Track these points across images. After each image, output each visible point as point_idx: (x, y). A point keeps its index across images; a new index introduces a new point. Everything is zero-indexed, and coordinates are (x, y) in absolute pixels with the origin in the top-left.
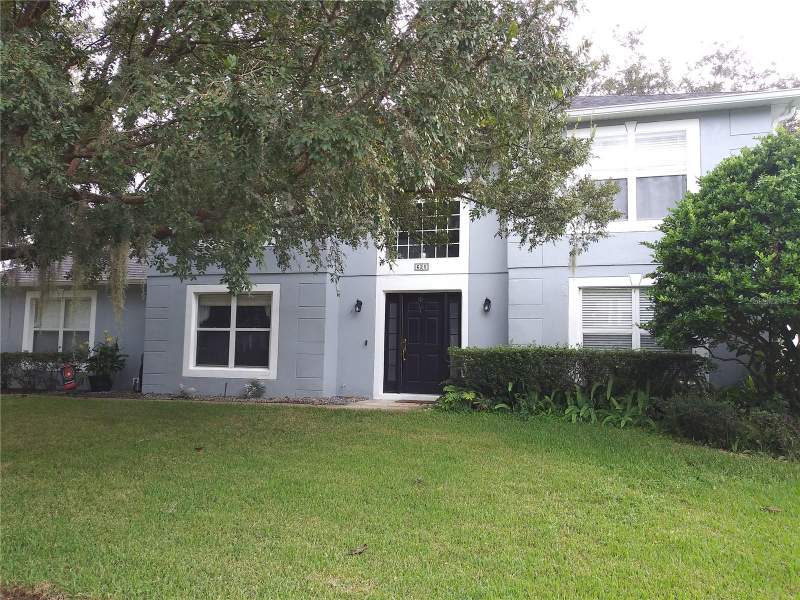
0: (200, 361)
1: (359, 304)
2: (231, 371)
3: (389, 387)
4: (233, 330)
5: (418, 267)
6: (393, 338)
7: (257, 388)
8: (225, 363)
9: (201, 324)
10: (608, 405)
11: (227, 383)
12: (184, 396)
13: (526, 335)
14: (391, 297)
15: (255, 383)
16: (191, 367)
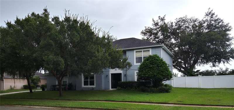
0: (84, 85)
1: (107, 76)
2: (89, 86)
3: (112, 88)
4: (89, 80)
5: (115, 70)
6: (112, 81)
7: (93, 89)
8: (88, 85)
9: (84, 79)
10: (136, 88)
11: (88, 88)
12: (82, 90)
13: (129, 79)
14: (112, 74)
15: (92, 88)
16: (83, 86)
